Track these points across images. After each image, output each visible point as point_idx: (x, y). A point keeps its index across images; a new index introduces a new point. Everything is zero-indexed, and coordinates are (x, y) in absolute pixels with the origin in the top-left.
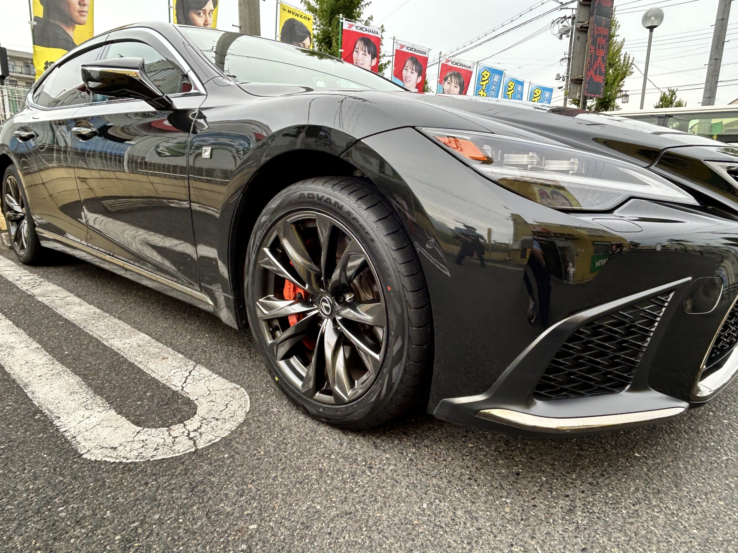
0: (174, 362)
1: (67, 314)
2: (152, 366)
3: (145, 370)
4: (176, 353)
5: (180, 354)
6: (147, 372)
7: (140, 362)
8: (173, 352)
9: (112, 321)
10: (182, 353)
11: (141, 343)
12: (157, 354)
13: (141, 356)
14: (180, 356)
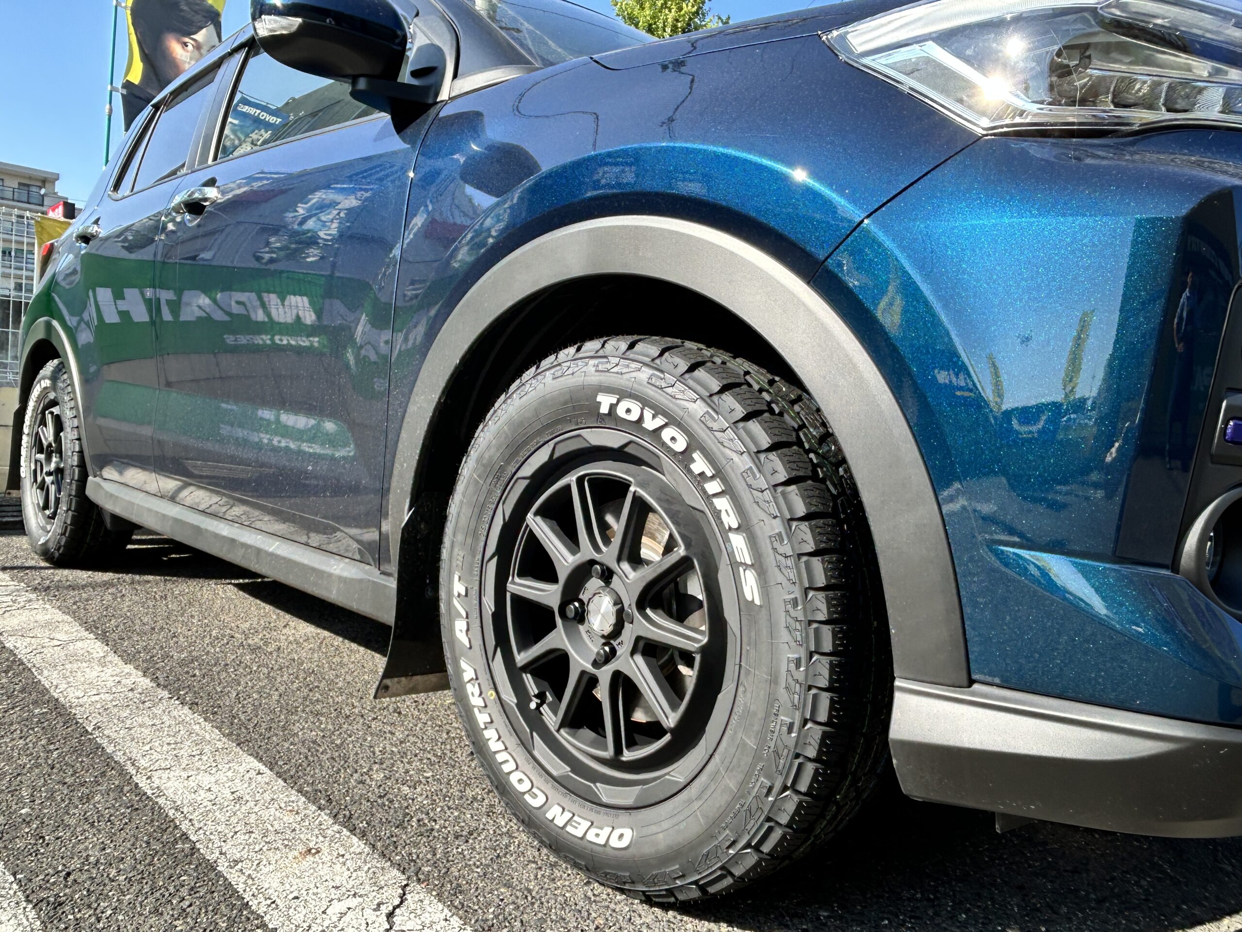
0: (338, 867)
1: (63, 686)
2: (271, 882)
3: (247, 897)
4: (345, 832)
5: (355, 840)
6: (253, 904)
7: (236, 862)
8: (336, 827)
9: (175, 713)
10: (363, 835)
11: (241, 788)
12: (289, 835)
13: (241, 837)
14: (357, 844)
